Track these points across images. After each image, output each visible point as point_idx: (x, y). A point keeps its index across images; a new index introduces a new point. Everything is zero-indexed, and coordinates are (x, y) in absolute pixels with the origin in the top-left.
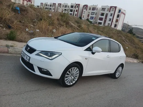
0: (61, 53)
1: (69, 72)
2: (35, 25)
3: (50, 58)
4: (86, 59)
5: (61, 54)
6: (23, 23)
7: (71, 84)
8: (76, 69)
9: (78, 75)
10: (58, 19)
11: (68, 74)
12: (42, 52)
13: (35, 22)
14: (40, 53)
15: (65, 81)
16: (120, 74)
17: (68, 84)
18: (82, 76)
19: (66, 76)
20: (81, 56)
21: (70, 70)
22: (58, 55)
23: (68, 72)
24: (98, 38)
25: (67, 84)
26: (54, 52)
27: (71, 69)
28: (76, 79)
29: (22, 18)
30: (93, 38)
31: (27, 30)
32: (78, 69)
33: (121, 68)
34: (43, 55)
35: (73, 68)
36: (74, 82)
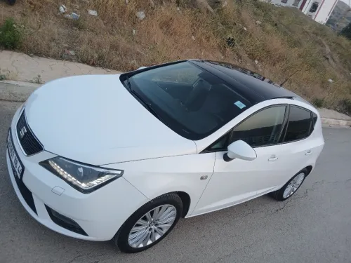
0: (122, 171)
3: (83, 185)
4: (202, 178)
5: (121, 175)
7: (150, 243)
8: (168, 207)
9: (173, 218)
12: (57, 159)
14: (52, 159)
15: (131, 242)
16: (295, 189)
17: (138, 245)
18: (186, 217)
19: (134, 230)
21: (147, 214)
23: (139, 222)
25: (135, 246)
26: (98, 167)
27: (152, 212)
28: (165, 231)
30: (237, 104)
31: (62, 9)
32: (172, 208)
33: (302, 175)
34: (61, 171)
35: (158, 208)
36: (158, 237)
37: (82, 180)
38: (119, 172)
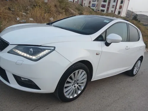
0: (55, 47)
1: (71, 78)
2: (27, 13)
3: (34, 58)
4: (97, 54)
5: (54, 50)
6: (12, 11)
7: (75, 95)
8: (82, 72)
9: (85, 80)
10: (55, 6)
11: (69, 82)
12: (19, 46)
13: (27, 10)
14: (16, 48)
15: (65, 94)
16: (138, 70)
17: (70, 97)
18: (92, 80)
19: (66, 85)
20: (89, 51)
21: (72, 75)
22: (49, 51)
23: (68, 80)
24: (112, 20)
25: (68, 97)
26: (41, 46)
27: (74, 74)
28: (82, 88)
29: (11, 5)
30: (105, 21)
31: (18, 19)
32: (84, 72)
33: (139, 62)
34: (20, 53)
35: (77, 71)
36: (79, 92)
37: (32, 55)
38: (53, 48)
